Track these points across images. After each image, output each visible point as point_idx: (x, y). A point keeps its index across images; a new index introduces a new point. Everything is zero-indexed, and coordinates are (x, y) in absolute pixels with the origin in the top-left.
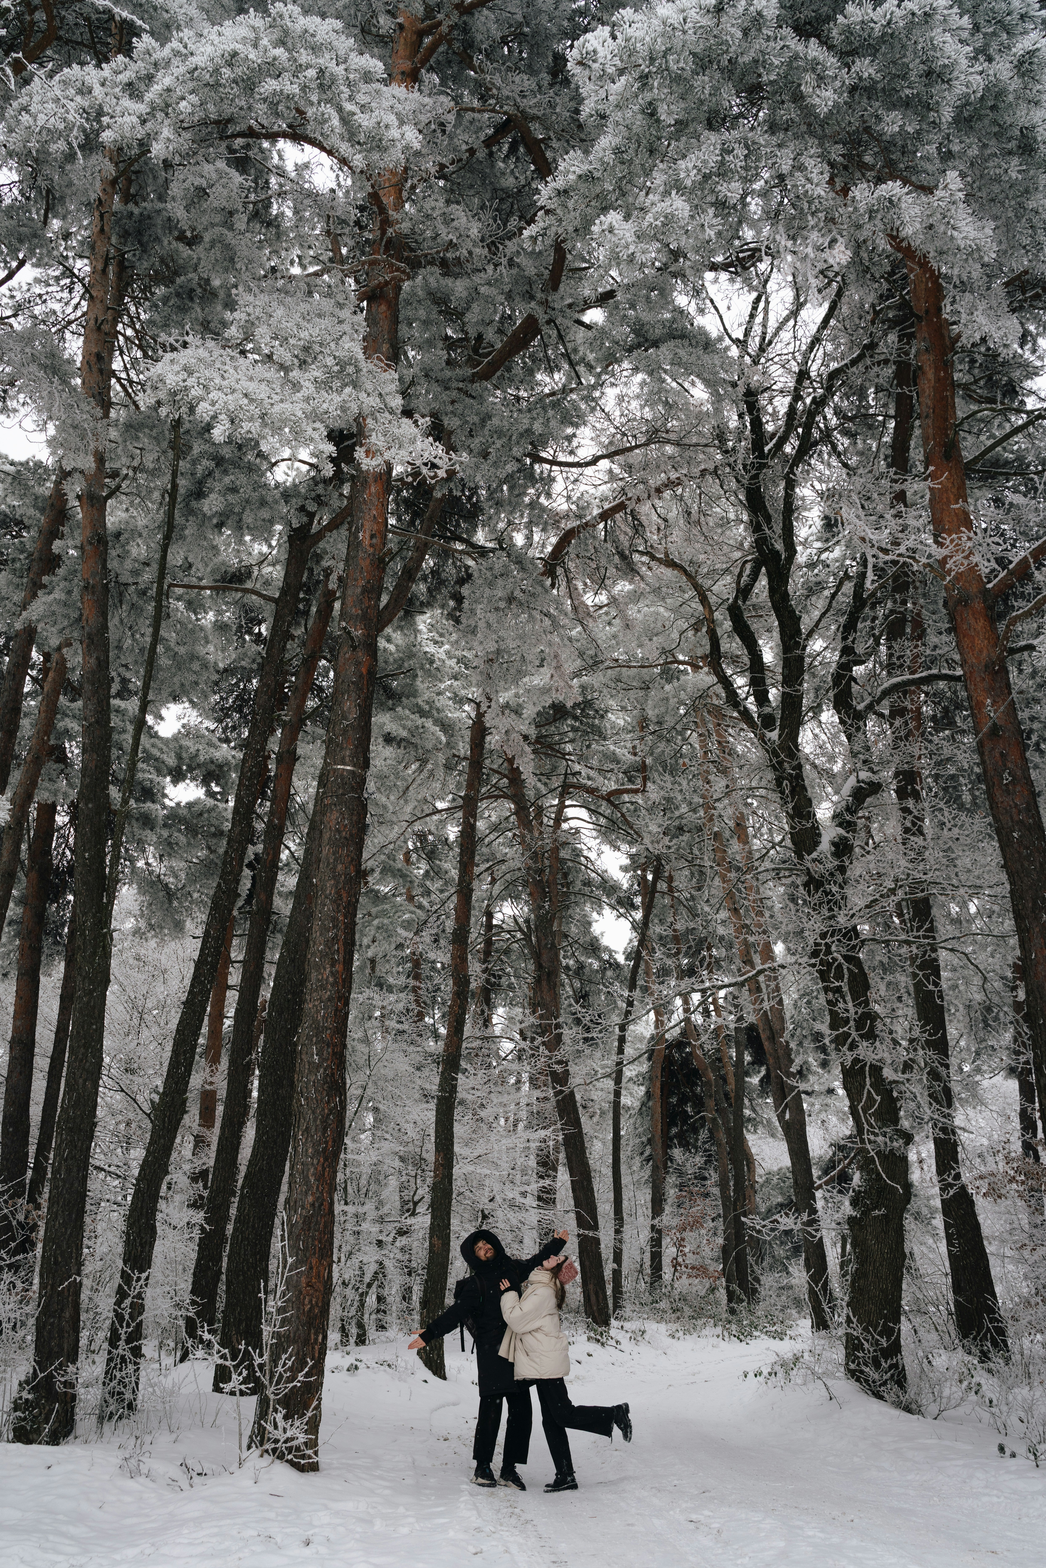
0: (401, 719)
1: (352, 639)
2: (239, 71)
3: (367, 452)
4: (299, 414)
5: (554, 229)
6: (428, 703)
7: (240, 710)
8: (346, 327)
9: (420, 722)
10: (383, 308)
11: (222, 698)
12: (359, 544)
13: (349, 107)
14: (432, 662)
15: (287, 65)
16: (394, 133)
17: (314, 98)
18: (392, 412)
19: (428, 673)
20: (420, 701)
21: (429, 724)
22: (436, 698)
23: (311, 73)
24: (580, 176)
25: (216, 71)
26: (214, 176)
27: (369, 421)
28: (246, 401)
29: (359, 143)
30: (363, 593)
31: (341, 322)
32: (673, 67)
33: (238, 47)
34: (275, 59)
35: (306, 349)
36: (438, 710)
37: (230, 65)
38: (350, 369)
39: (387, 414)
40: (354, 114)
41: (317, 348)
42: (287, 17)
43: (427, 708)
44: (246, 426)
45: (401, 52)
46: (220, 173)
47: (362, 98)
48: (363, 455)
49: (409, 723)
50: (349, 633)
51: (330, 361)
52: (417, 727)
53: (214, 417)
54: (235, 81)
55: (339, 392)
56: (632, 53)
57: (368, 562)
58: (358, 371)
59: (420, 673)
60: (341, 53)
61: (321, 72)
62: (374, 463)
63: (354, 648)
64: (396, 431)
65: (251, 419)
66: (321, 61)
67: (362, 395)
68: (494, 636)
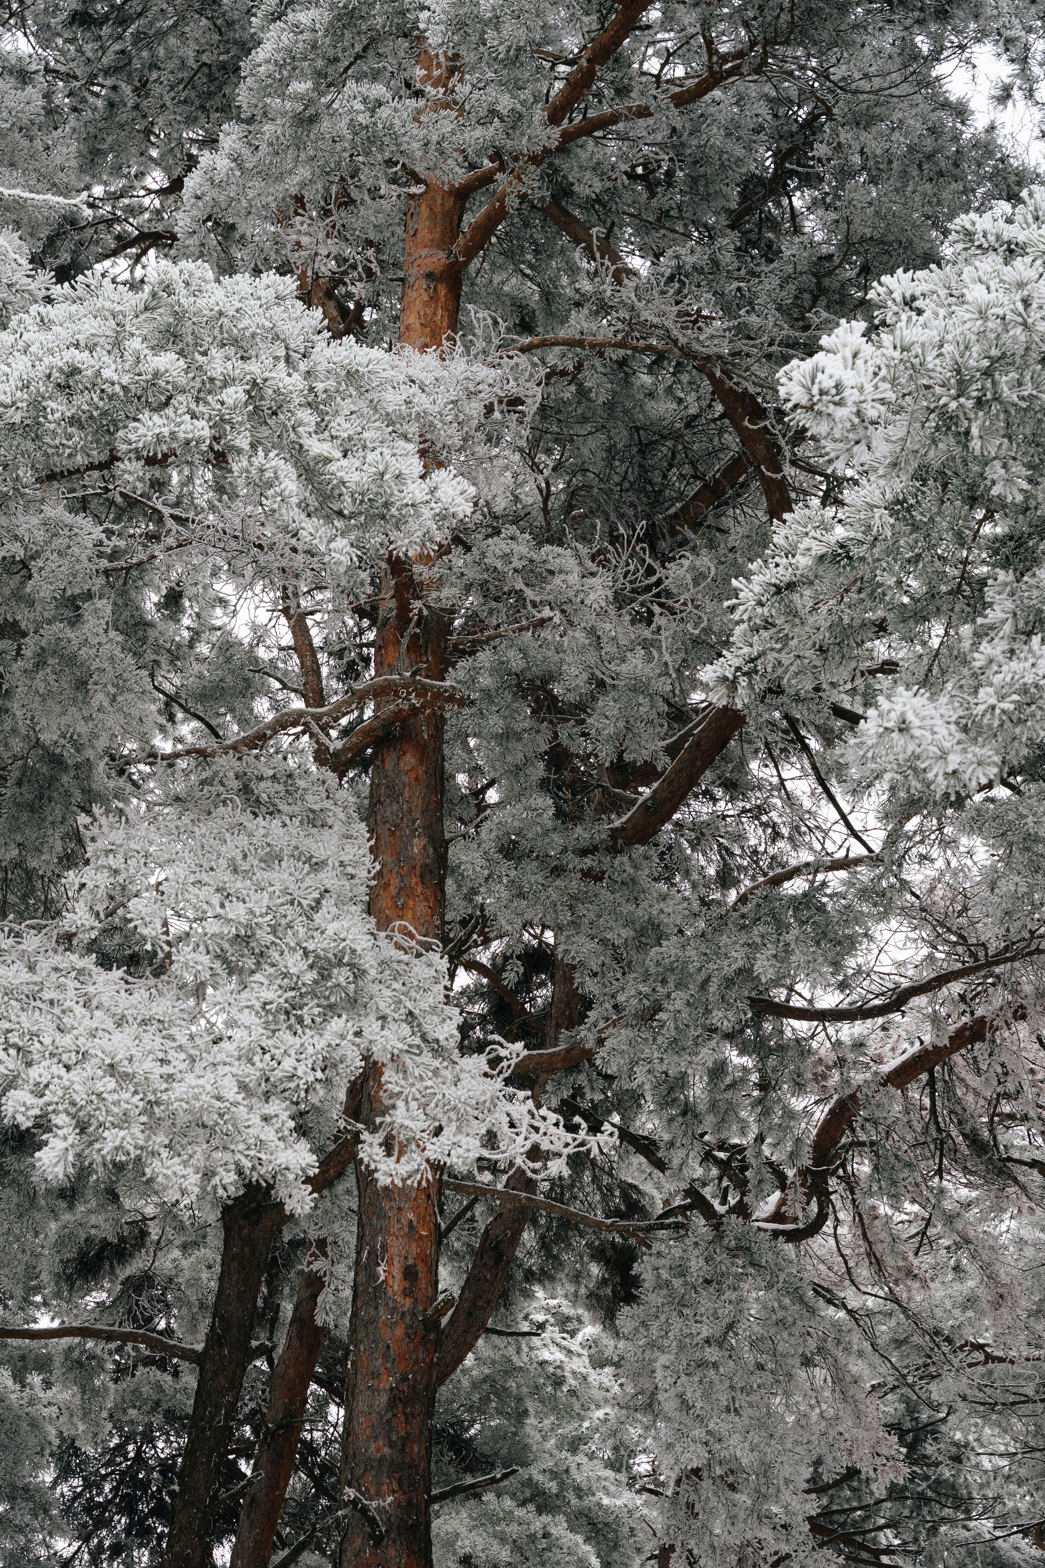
0: (493, 1519)
1: (372, 1521)
2: (81, 401)
3: (388, 1146)
4: (231, 1092)
5: (771, 656)
6: (554, 1474)
7: (128, 1506)
8: (328, 878)
9: (538, 1523)
10: (410, 760)
11: (87, 1485)
12: (380, 1290)
13: (316, 447)
14: (558, 1382)
15: (182, 381)
16: (416, 490)
17: (243, 442)
18: (438, 1050)
19: (552, 1405)
20: (534, 1473)
21: (559, 1528)
22: (572, 1460)
23: (234, 394)
24: (821, 558)
25: (37, 405)
26: (40, 535)
27: (389, 1075)
28: (111, 1084)
29: (340, 513)
30: (393, 1403)
31: (317, 866)
32: (1009, 394)
33: (81, 357)
34: (156, 375)
35: (243, 939)
36: (579, 1492)
37: (65, 388)
38: (341, 975)
39: (427, 1058)
40: (328, 460)
41: (264, 936)
42: (180, 288)
43: (553, 1487)
44: (112, 1138)
45: (424, 234)
46: (52, 528)
47: (342, 427)
48: (378, 1152)
49: (513, 1530)
50: (365, 1510)
51: (295, 964)
52: (532, 1537)
53: (43, 1124)
54: (74, 421)
55: (317, 1026)
56: (917, 369)
57: (399, 1331)
58: (358, 973)
59: (531, 1405)
60: (298, 343)
61: (255, 388)
62: (404, 1168)
63: (378, 1541)
64: (451, 1092)
65: (125, 1120)
66: (253, 367)
67: (372, 1027)
68: (698, 1433)
